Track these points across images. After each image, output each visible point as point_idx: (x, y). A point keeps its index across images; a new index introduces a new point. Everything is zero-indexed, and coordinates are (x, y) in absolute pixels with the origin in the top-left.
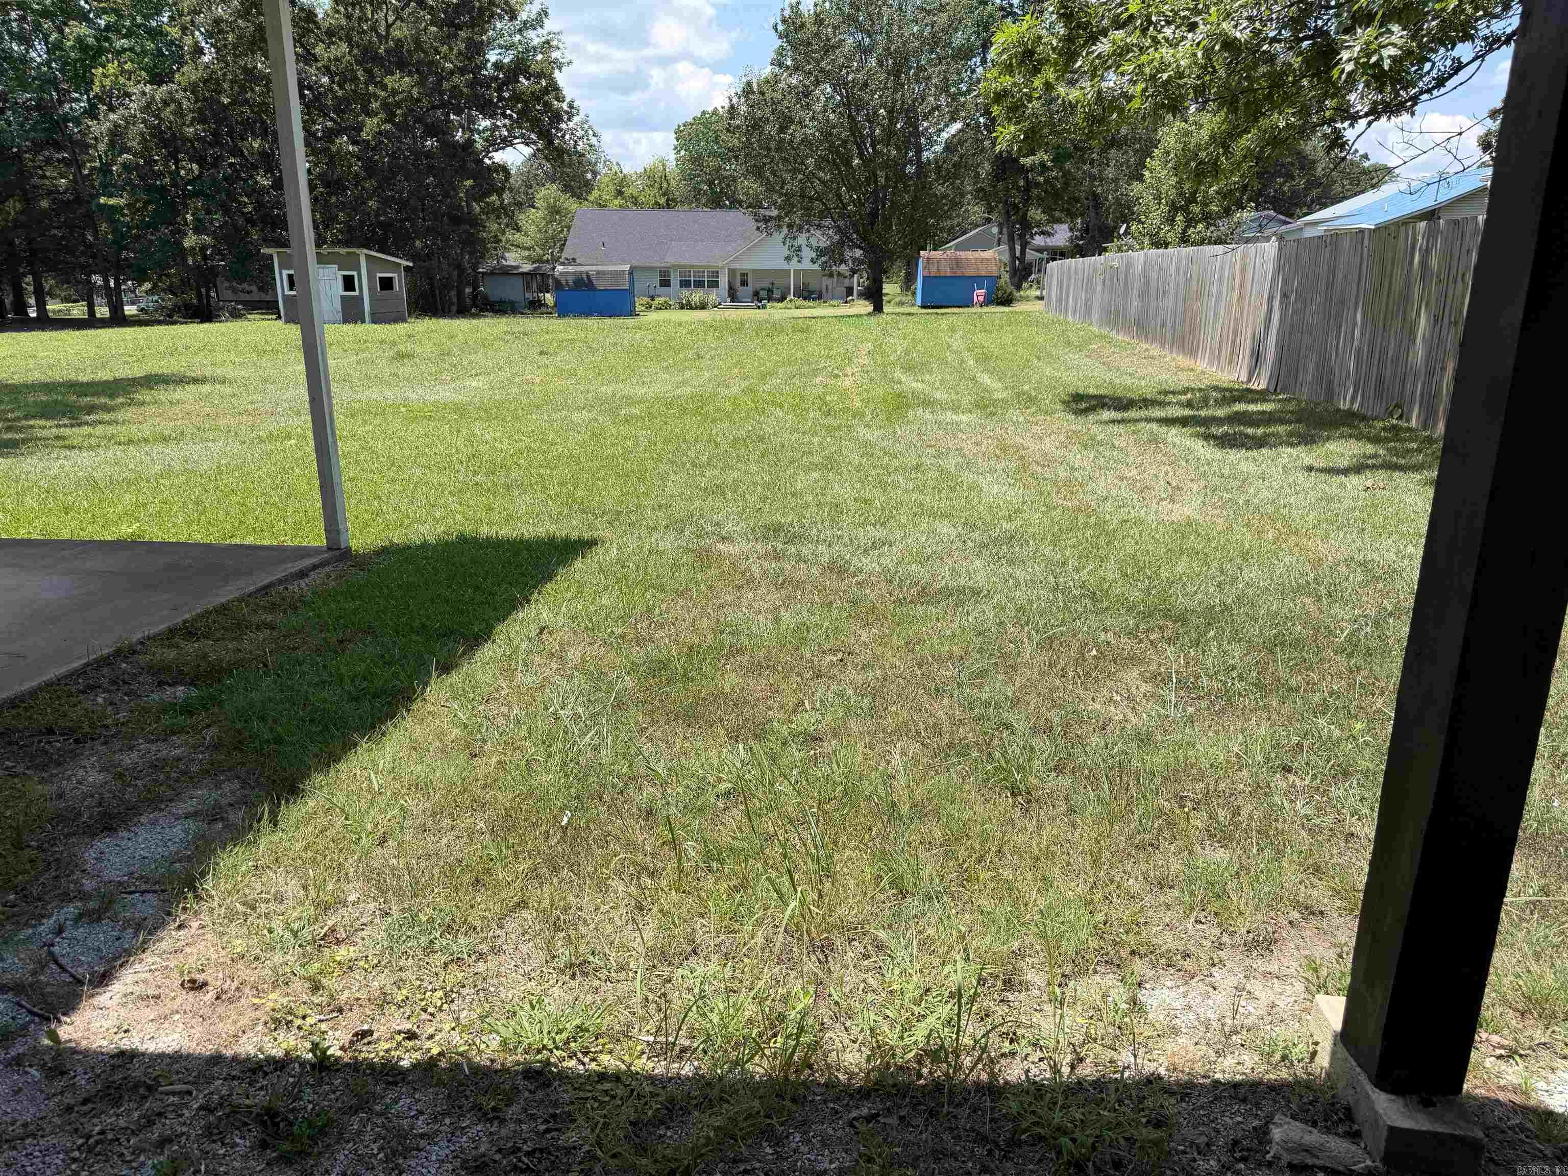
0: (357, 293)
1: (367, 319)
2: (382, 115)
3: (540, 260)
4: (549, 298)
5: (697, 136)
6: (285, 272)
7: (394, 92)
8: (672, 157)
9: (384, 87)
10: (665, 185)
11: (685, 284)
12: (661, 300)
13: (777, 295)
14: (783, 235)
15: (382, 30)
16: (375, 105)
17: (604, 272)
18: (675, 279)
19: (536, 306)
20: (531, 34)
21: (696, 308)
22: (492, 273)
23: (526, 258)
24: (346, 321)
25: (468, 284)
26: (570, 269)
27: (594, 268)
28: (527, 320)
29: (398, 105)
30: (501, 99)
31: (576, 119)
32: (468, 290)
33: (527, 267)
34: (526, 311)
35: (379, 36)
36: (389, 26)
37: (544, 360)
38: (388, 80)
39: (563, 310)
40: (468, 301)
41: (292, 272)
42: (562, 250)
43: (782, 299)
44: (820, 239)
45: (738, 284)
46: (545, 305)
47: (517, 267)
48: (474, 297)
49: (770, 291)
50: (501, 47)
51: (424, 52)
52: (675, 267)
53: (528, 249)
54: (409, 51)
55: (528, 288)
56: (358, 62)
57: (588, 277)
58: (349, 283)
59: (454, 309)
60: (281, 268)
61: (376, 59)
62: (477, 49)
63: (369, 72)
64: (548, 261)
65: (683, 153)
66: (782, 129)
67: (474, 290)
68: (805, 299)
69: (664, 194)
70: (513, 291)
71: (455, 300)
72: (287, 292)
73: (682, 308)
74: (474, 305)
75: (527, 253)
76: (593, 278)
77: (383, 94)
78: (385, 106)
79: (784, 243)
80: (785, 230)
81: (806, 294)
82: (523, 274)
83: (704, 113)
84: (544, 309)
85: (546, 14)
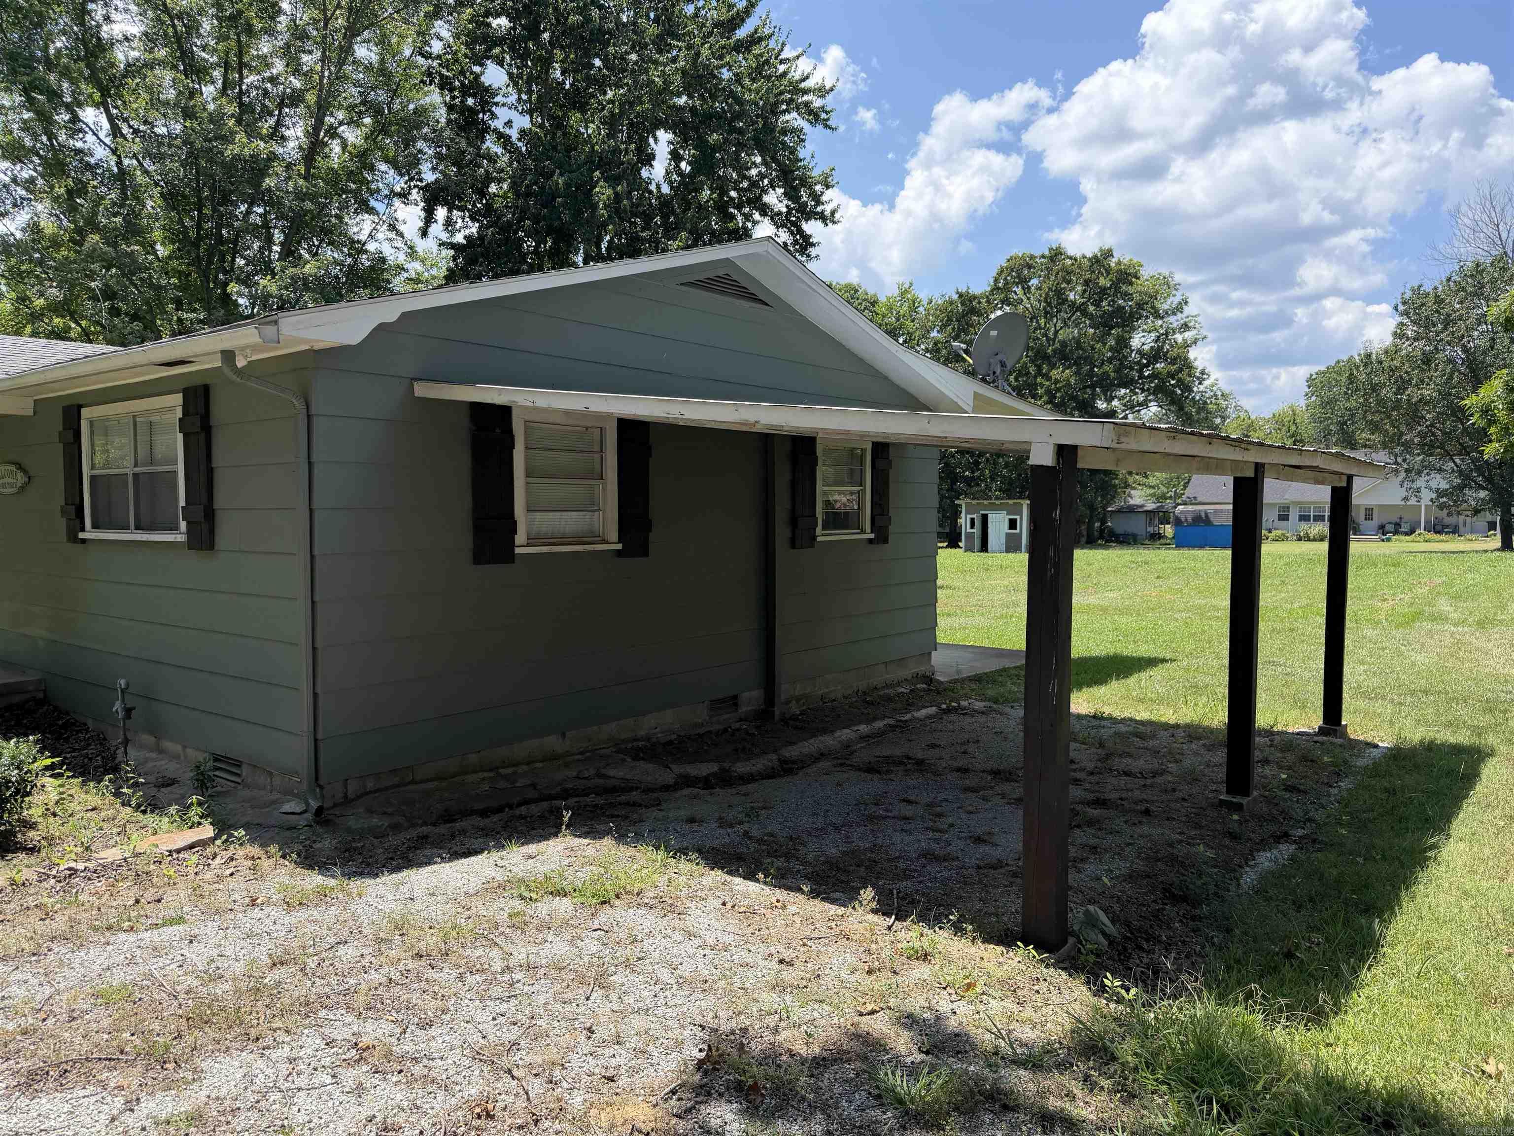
0: (1018, 531)
1: (1023, 549)
2: (1045, 398)
3: (1164, 497)
4: (1169, 530)
5: (1330, 382)
6: (969, 517)
7: (1057, 382)
8: (1302, 403)
9: (1049, 378)
10: (1293, 428)
11: (1304, 518)
12: (1279, 532)
13: (1405, 528)
14: (1400, 478)
15: (1051, 335)
16: (1040, 391)
17: (1221, 511)
18: (1294, 514)
19: (1156, 537)
20: (1172, 319)
21: (1314, 540)
22: (1119, 511)
23: (1150, 495)
24: (1008, 550)
25: (1098, 520)
26: (1190, 508)
27: (1212, 507)
28: (1146, 551)
29: (1058, 390)
30: (1140, 377)
31: (1207, 383)
32: (1097, 525)
33: (1150, 506)
34: (1147, 542)
35: (1048, 339)
36: (1056, 332)
37: (1159, 582)
38: (1054, 373)
39: (1181, 542)
40: (1096, 533)
41: (974, 516)
42: (1185, 487)
43: (1412, 532)
44: (1440, 482)
45: (1362, 517)
46: (1165, 537)
47: (1142, 506)
48: (1102, 531)
49: (1398, 525)
50: (1144, 331)
51: (1083, 349)
52: (1296, 503)
53: (1153, 487)
54: (1071, 351)
55: (1151, 523)
56: (1032, 361)
57: (1206, 514)
58: (1013, 524)
59: (1084, 540)
60: (966, 514)
61: (1046, 358)
62: (1123, 343)
63: (1039, 368)
64: (1171, 497)
65: (1314, 398)
66: (1400, 390)
67: (1102, 524)
68: (1436, 532)
69: (1292, 436)
70: (1137, 526)
71: (1085, 533)
72: (969, 530)
73: (1300, 539)
74: (1101, 537)
75: (1152, 491)
76: (1210, 516)
77: (1047, 383)
78: (1048, 392)
79: (1402, 486)
80: (1403, 474)
81: (1439, 528)
82: (1147, 511)
83: (1338, 362)
84: (1162, 541)
85: (1186, 303)
